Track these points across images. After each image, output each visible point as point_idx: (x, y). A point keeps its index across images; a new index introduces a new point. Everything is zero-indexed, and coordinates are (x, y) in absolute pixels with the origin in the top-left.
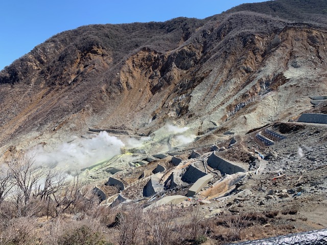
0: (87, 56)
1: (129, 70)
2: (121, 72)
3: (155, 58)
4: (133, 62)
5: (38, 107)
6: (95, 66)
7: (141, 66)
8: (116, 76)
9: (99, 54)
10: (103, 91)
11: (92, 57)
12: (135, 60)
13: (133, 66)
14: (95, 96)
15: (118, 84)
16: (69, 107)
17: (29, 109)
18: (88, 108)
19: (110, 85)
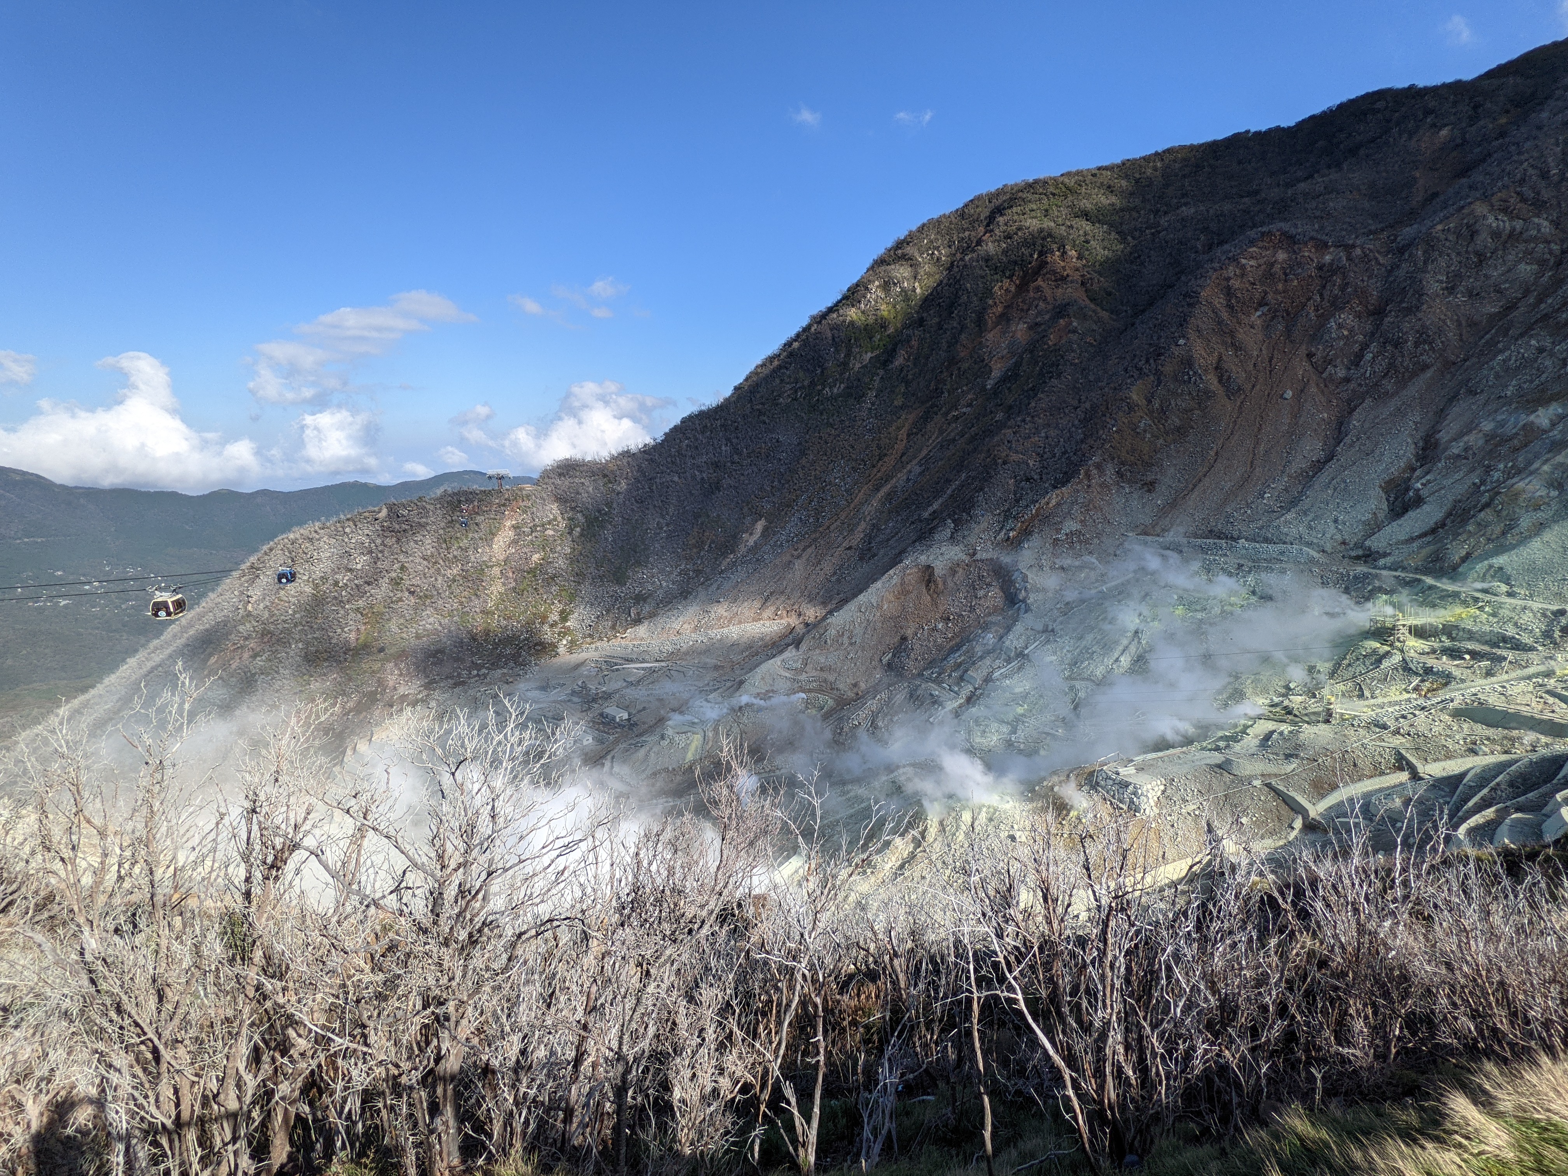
0: (1032, 294)
1: (1220, 323)
2: (1192, 335)
3: (1320, 266)
4: (1229, 292)
5: (909, 467)
6: (1075, 324)
7: (1262, 303)
8: (1176, 351)
9: (1072, 282)
10: (1138, 405)
11: (1048, 293)
12: (1236, 283)
13: (1230, 307)
14: (1113, 426)
15: (1190, 378)
16: (1028, 465)
17: (879, 474)
18: (1098, 466)
19: (1159, 383)
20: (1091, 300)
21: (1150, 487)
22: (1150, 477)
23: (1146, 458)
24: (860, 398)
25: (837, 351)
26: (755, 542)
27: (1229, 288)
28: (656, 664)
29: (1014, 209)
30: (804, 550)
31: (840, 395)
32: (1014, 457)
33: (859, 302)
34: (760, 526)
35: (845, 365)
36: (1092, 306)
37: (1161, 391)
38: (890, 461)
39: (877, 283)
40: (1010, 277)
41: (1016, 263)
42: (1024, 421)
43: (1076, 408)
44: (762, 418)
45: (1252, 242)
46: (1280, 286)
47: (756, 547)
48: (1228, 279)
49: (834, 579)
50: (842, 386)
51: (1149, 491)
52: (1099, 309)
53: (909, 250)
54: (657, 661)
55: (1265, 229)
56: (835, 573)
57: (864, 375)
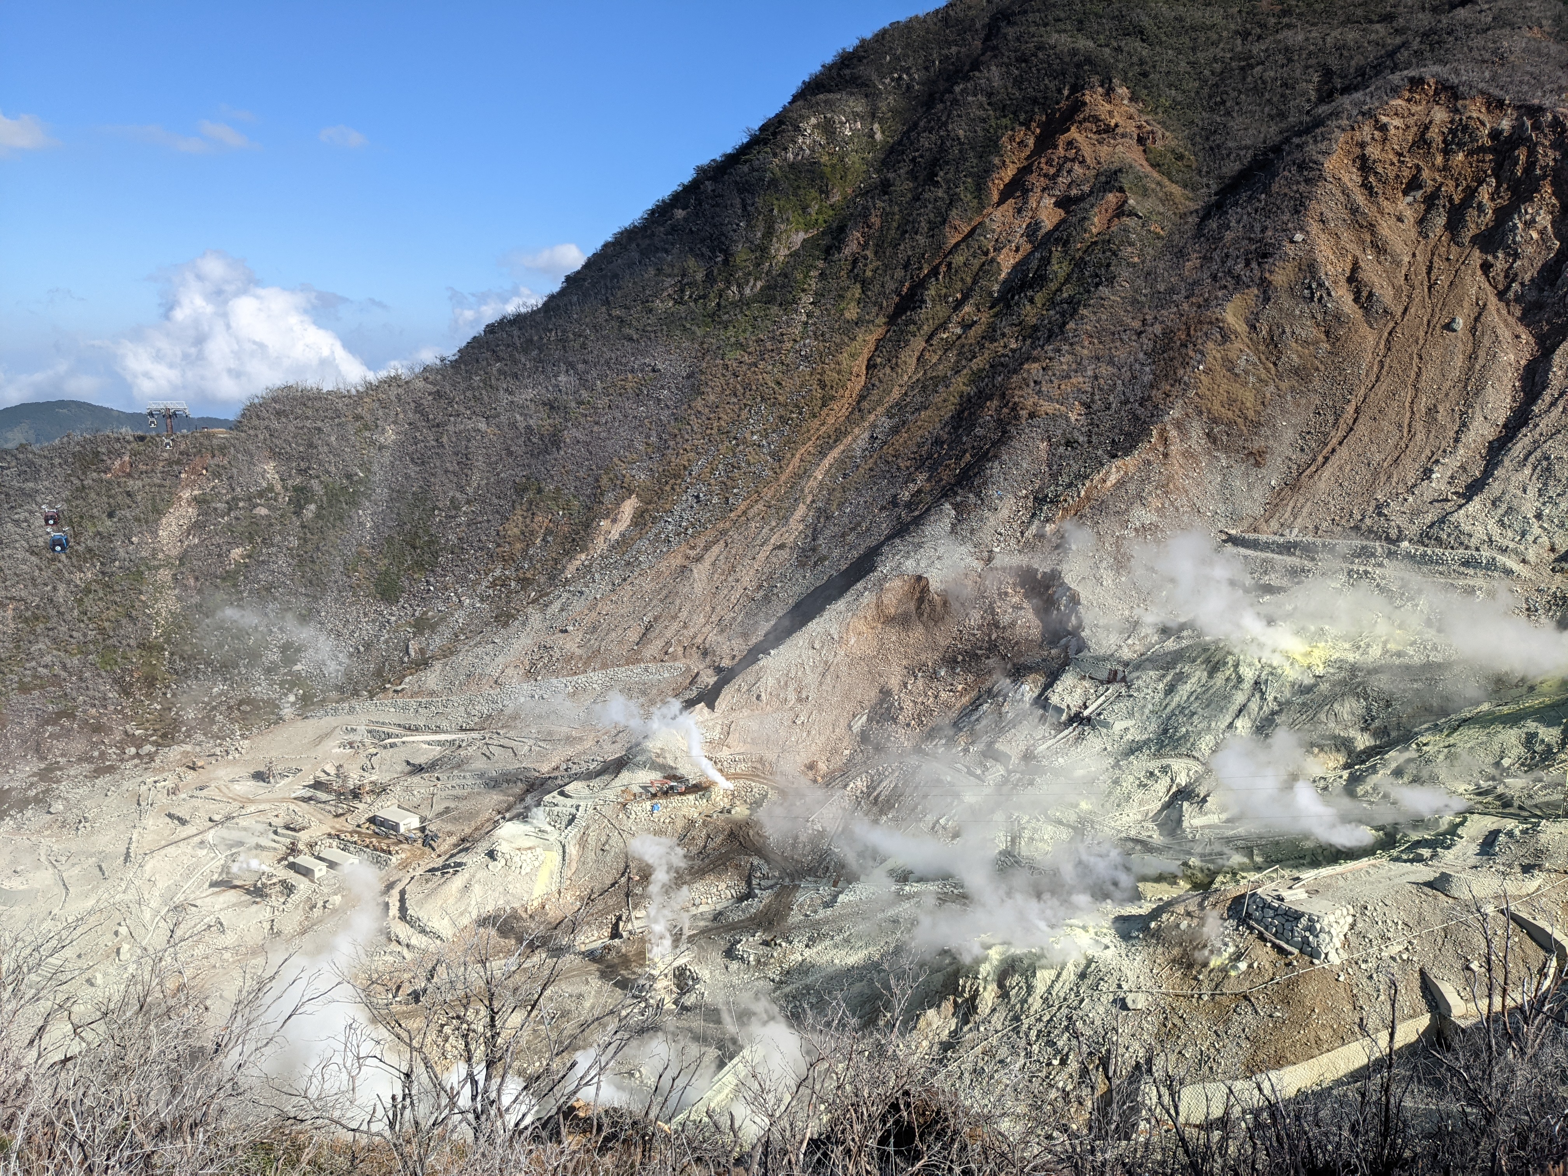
0: (1061, 151)
1: (1354, 210)
2: (1314, 228)
3: (1495, 134)
4: (1365, 165)
5: (872, 417)
6: (1131, 202)
7: (1414, 184)
8: (1289, 249)
9: (1123, 136)
10: (1235, 333)
11: (1087, 151)
12: (1373, 152)
13: (1366, 186)
14: (1199, 363)
15: (1312, 294)
16: (1067, 419)
17: (824, 429)
18: (1179, 425)
19: (1267, 299)
20: (1152, 165)
21: (1257, 458)
22: (1257, 444)
23: (1251, 414)
24: (789, 305)
25: (750, 227)
26: (622, 535)
27: (1363, 158)
28: (462, 735)
29: (1031, 17)
30: (707, 548)
31: (755, 299)
32: (1047, 407)
33: (785, 149)
34: (629, 507)
35: (763, 250)
36: (1155, 175)
37: (1270, 310)
38: (841, 408)
39: (813, 121)
40: (1027, 124)
41: (1035, 101)
42: (1059, 351)
43: (1139, 334)
44: (627, 331)
45: (1395, 91)
46: (1439, 160)
47: (624, 542)
48: (1362, 145)
49: (759, 595)
50: (759, 284)
51: (1257, 464)
52: (1166, 182)
53: (864, 70)
54: (462, 729)
55: (1413, 73)
56: (760, 586)
57: (794, 268)
